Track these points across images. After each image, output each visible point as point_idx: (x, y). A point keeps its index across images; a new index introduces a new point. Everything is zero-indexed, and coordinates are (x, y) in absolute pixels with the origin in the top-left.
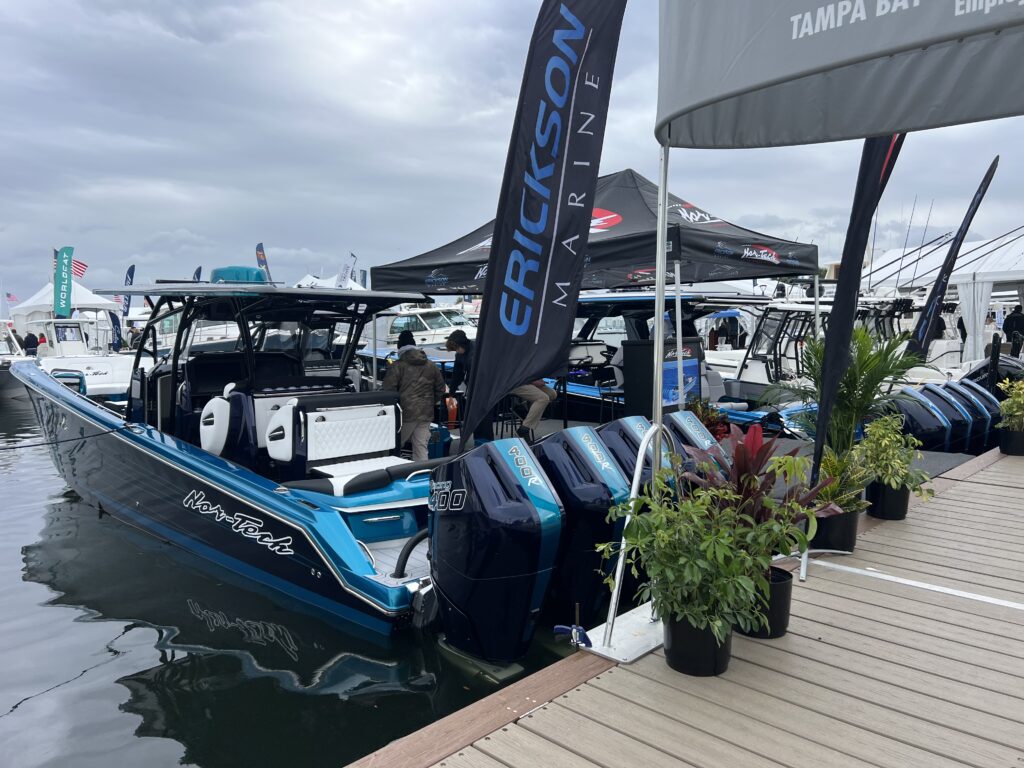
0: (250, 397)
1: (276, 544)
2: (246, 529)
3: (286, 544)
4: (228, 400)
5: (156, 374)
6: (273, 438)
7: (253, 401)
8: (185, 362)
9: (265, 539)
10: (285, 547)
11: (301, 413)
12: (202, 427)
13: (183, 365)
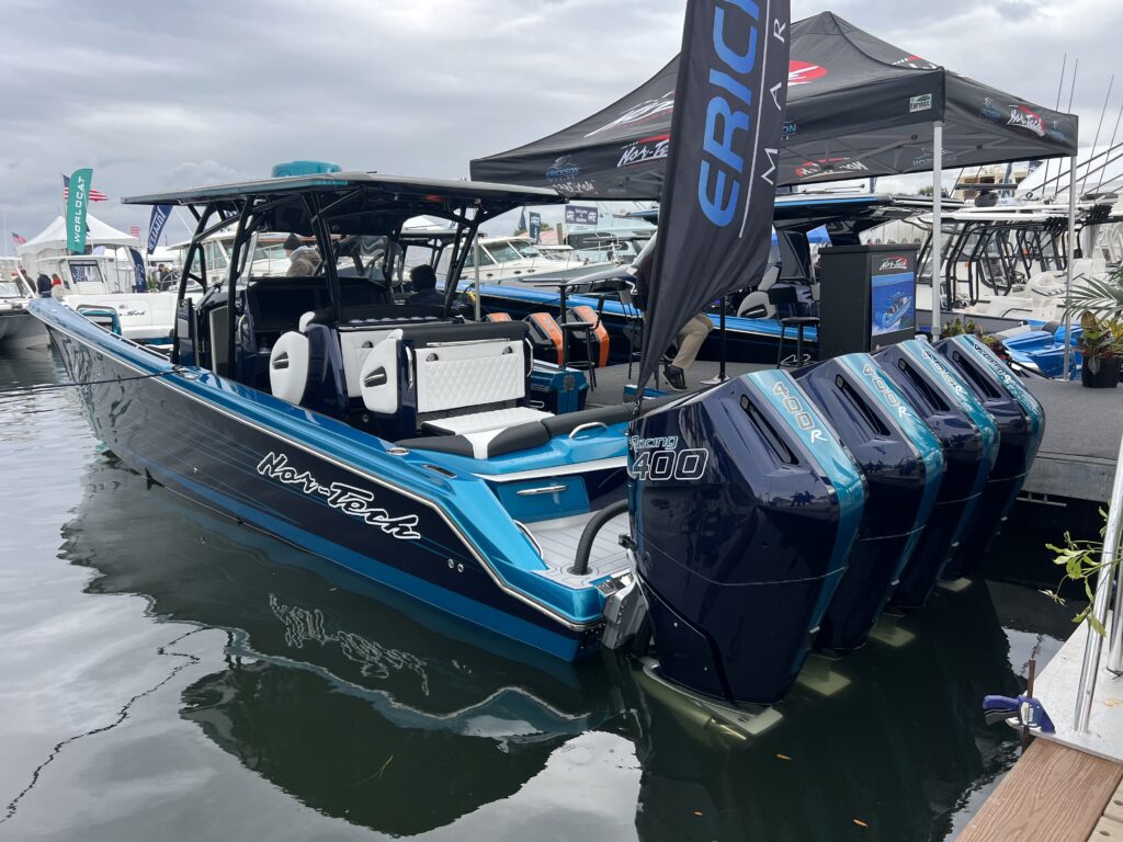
0: (334, 331)
1: (393, 525)
2: (348, 505)
3: (409, 525)
4: (306, 334)
5: (207, 307)
6: (370, 384)
7: (339, 336)
8: (245, 288)
9: (377, 518)
10: (407, 529)
11: (408, 349)
12: (273, 371)
13: (242, 292)
